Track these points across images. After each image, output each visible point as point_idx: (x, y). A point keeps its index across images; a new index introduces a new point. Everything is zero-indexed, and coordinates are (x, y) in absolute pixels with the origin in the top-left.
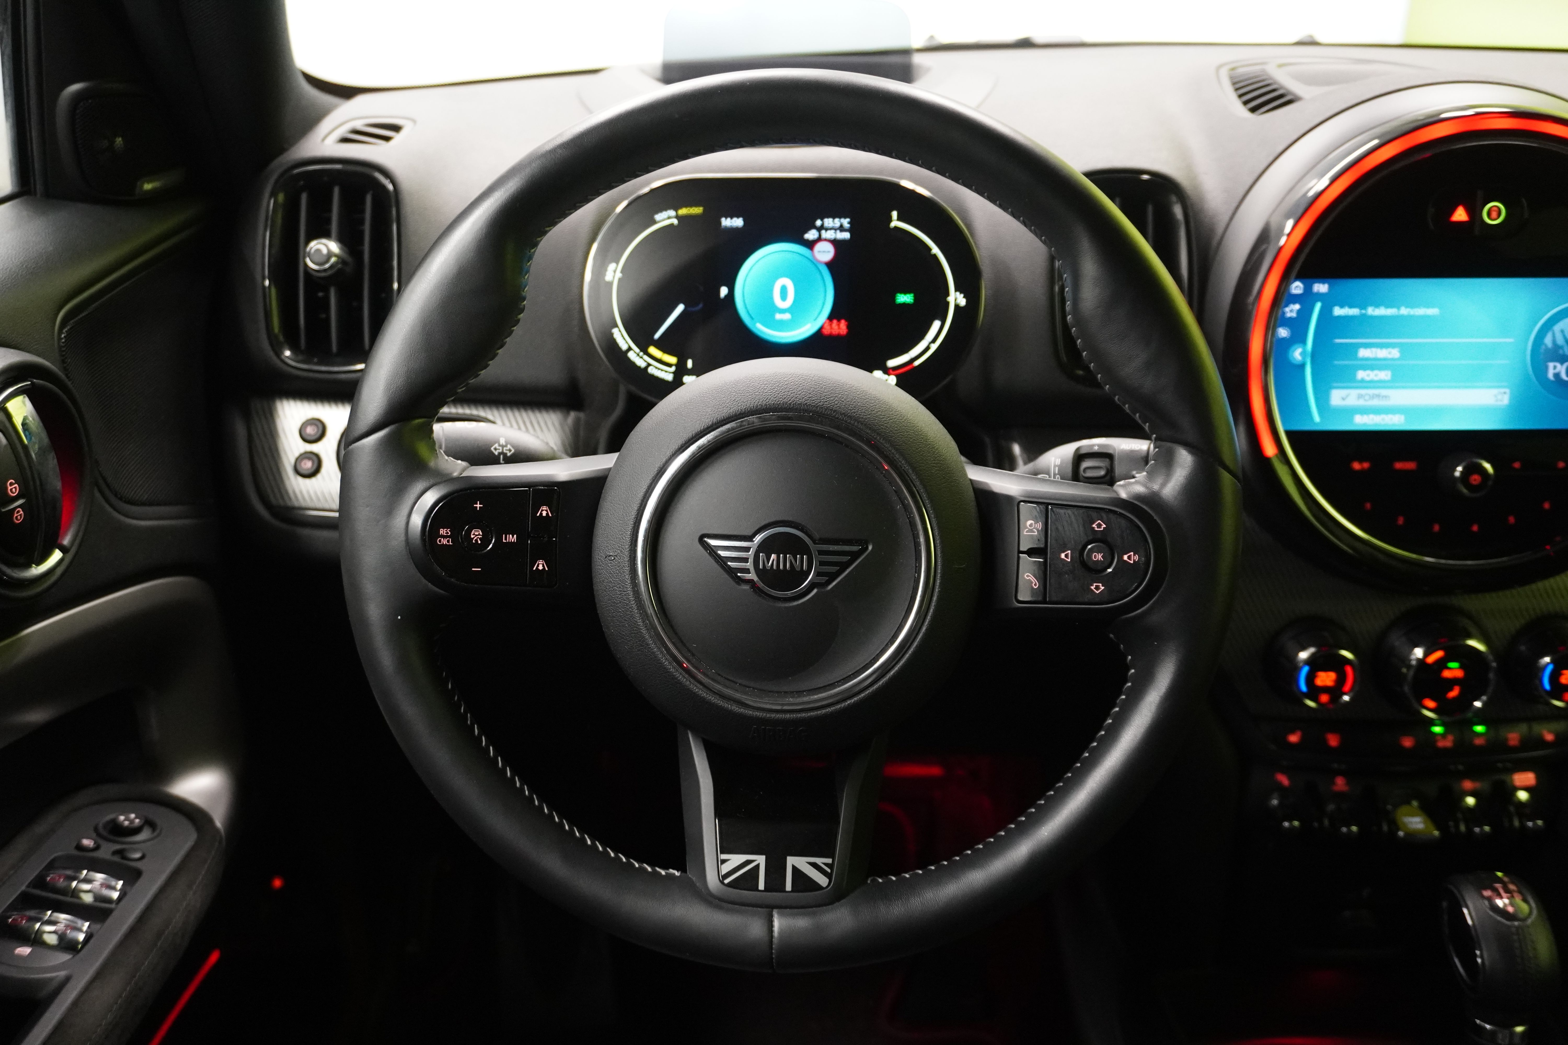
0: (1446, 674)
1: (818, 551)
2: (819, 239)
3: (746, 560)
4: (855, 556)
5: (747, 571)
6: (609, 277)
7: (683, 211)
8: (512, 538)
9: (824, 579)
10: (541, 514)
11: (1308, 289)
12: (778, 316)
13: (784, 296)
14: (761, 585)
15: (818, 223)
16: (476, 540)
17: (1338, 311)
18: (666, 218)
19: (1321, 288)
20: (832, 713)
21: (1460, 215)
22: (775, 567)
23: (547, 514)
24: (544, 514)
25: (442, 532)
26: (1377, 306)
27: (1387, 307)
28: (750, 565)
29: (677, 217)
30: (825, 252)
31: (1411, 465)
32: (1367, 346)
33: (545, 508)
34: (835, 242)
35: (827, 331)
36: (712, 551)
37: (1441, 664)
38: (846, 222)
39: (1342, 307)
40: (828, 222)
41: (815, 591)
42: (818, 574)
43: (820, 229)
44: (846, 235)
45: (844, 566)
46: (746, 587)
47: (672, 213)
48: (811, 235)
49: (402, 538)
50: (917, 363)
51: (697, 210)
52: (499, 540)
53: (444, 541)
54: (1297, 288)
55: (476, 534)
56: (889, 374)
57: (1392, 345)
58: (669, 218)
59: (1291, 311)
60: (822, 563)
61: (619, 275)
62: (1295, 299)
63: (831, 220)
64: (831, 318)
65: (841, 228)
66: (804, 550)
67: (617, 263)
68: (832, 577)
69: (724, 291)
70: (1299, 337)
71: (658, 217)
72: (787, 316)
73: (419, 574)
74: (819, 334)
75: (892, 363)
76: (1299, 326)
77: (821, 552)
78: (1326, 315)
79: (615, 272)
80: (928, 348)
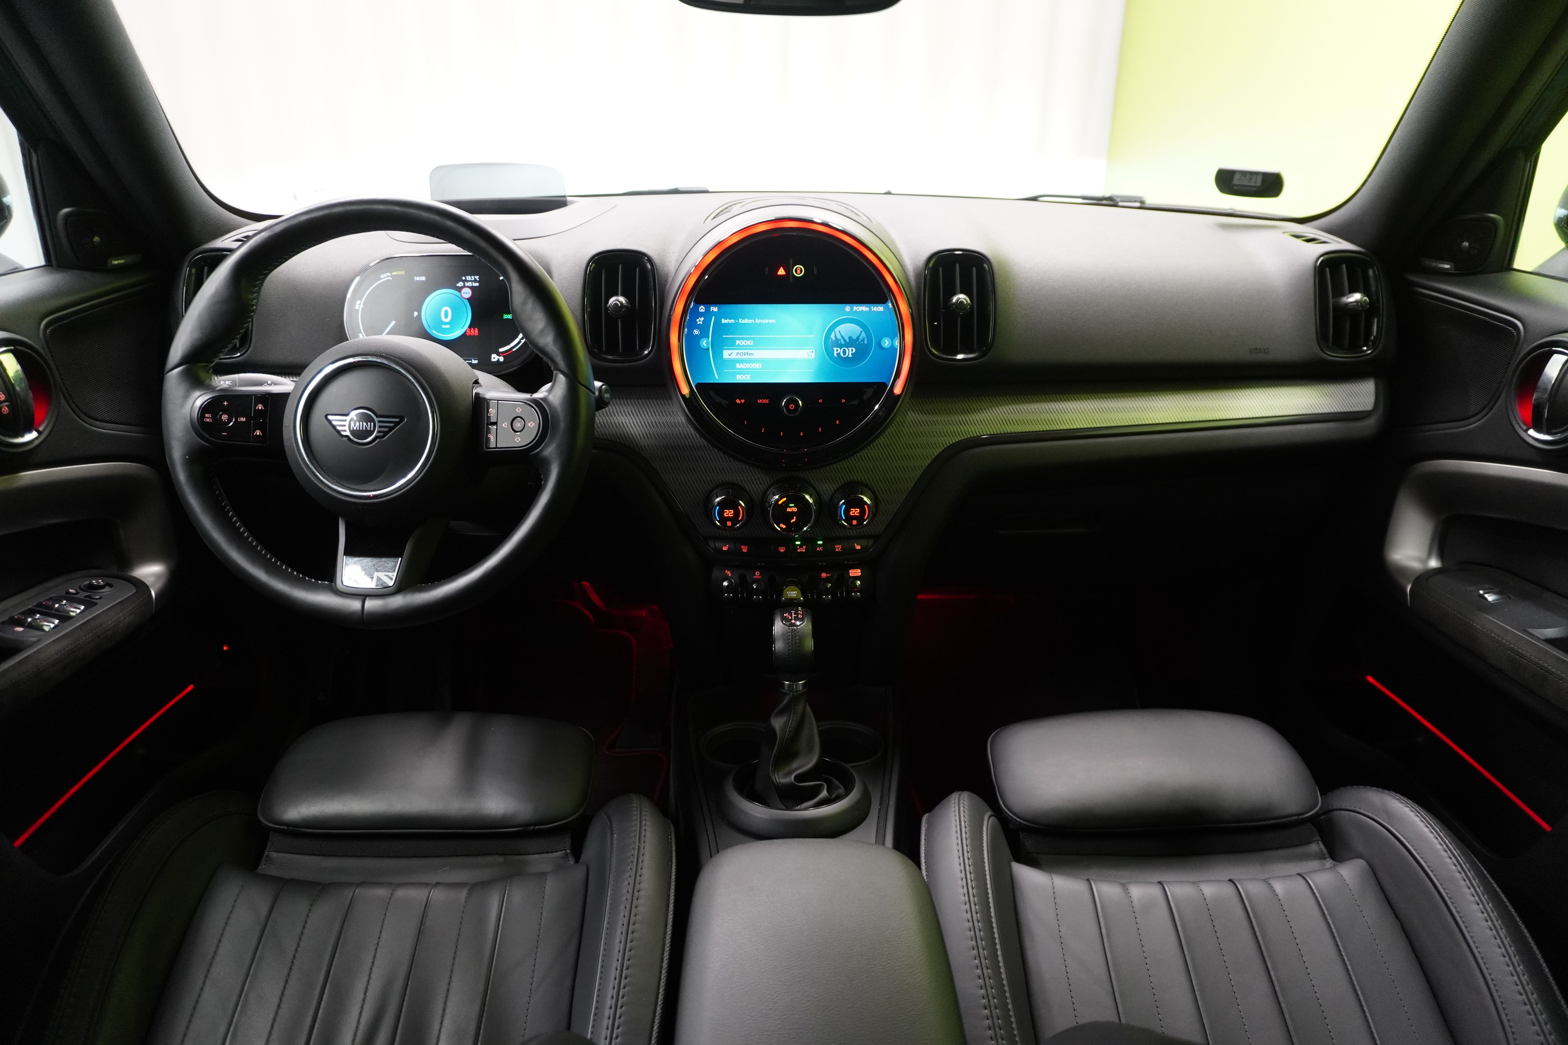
0: (789, 510)
1: (379, 421)
2: (464, 286)
3: (344, 426)
4: (397, 424)
5: (345, 431)
6: (357, 307)
7: (395, 273)
8: (243, 419)
9: (381, 434)
10: (258, 408)
11: (708, 310)
12: (444, 326)
13: (446, 316)
14: (352, 437)
15: (464, 278)
16: (225, 420)
17: (724, 321)
18: (385, 277)
19: (714, 309)
20: (389, 499)
21: (781, 272)
22: (358, 429)
23: (262, 408)
24: (260, 408)
25: (207, 415)
26: (744, 319)
27: (749, 319)
28: (347, 428)
29: (392, 276)
30: (467, 293)
31: (766, 401)
32: (739, 339)
33: (260, 405)
34: (471, 288)
35: (468, 333)
36: (330, 422)
37: (786, 504)
38: (477, 277)
39: (726, 319)
40: (468, 278)
41: (378, 440)
42: (379, 432)
43: (466, 281)
44: (477, 284)
45: (391, 429)
46: (346, 439)
47: (389, 274)
48: (460, 284)
49: (189, 419)
50: (514, 350)
51: (402, 273)
52: (236, 420)
53: (208, 420)
54: (702, 309)
55: (225, 417)
56: (500, 356)
57: (748, 339)
58: (388, 276)
59: (700, 321)
60: (380, 427)
61: (362, 306)
62: (701, 315)
63: (470, 277)
64: (470, 327)
65: (475, 281)
66: (373, 421)
67: (361, 301)
68: (386, 433)
69: (416, 314)
70: (704, 334)
71: (382, 276)
72: (448, 326)
73: (196, 436)
74: (464, 334)
75: (501, 350)
76: (704, 329)
77: (379, 422)
78: (718, 323)
79: (360, 304)
80: (520, 342)
